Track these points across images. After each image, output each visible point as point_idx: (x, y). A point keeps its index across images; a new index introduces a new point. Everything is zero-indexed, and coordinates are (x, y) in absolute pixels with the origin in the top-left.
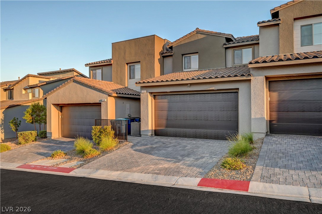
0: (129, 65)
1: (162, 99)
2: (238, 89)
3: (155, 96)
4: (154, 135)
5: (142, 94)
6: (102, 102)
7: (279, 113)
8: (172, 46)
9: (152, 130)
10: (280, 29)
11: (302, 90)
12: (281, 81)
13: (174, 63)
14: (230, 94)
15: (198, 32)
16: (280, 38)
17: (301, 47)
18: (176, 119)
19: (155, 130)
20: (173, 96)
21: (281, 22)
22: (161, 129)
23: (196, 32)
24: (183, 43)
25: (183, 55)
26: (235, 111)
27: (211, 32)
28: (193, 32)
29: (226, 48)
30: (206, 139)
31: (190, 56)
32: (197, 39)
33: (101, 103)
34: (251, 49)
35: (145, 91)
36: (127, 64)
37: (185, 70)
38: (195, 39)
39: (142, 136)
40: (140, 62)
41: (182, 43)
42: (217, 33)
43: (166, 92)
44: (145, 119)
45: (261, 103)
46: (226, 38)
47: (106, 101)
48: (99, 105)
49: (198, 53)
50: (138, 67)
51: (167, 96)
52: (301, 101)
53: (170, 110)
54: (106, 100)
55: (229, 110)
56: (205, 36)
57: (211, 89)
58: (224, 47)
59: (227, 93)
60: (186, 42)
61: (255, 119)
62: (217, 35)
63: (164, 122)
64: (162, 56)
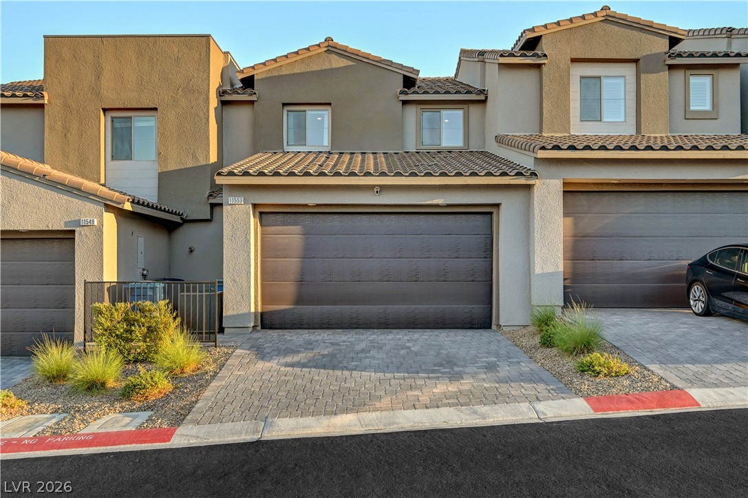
0: (110, 114)
1: (284, 224)
2: (498, 205)
3: (263, 214)
4: (259, 328)
5: (229, 207)
6: (77, 229)
7: (576, 263)
8: (253, 76)
9: (256, 313)
10: (544, 76)
11: (620, 215)
12: (579, 193)
13: (255, 125)
14: (472, 217)
15: (331, 48)
16: (544, 96)
17: (581, 123)
18: (330, 281)
19: (262, 314)
20: (321, 216)
21: (546, 61)
22: (282, 311)
23: (326, 49)
24: (288, 73)
25: (284, 105)
26: (485, 258)
27: (367, 57)
28: (317, 47)
29: (405, 103)
30: (414, 328)
31: (305, 111)
32: (326, 66)
33: (73, 232)
34: (460, 112)
35: (241, 200)
36: (105, 110)
37: (291, 147)
38: (323, 68)
39: (226, 330)
40: (156, 109)
41: (285, 72)
42: (381, 61)
43: (306, 206)
44: (237, 279)
45: (555, 240)
46: (404, 76)
47: (96, 224)
48: (66, 237)
49: (330, 104)
50: (143, 124)
51: (302, 217)
52: (619, 237)
53: (308, 253)
54: (95, 220)
55: (472, 256)
56: (350, 63)
57: (435, 202)
58: (401, 98)
59: (466, 216)
60: (297, 70)
61: (543, 275)
62: (382, 66)
63: (289, 288)
64: (221, 101)
